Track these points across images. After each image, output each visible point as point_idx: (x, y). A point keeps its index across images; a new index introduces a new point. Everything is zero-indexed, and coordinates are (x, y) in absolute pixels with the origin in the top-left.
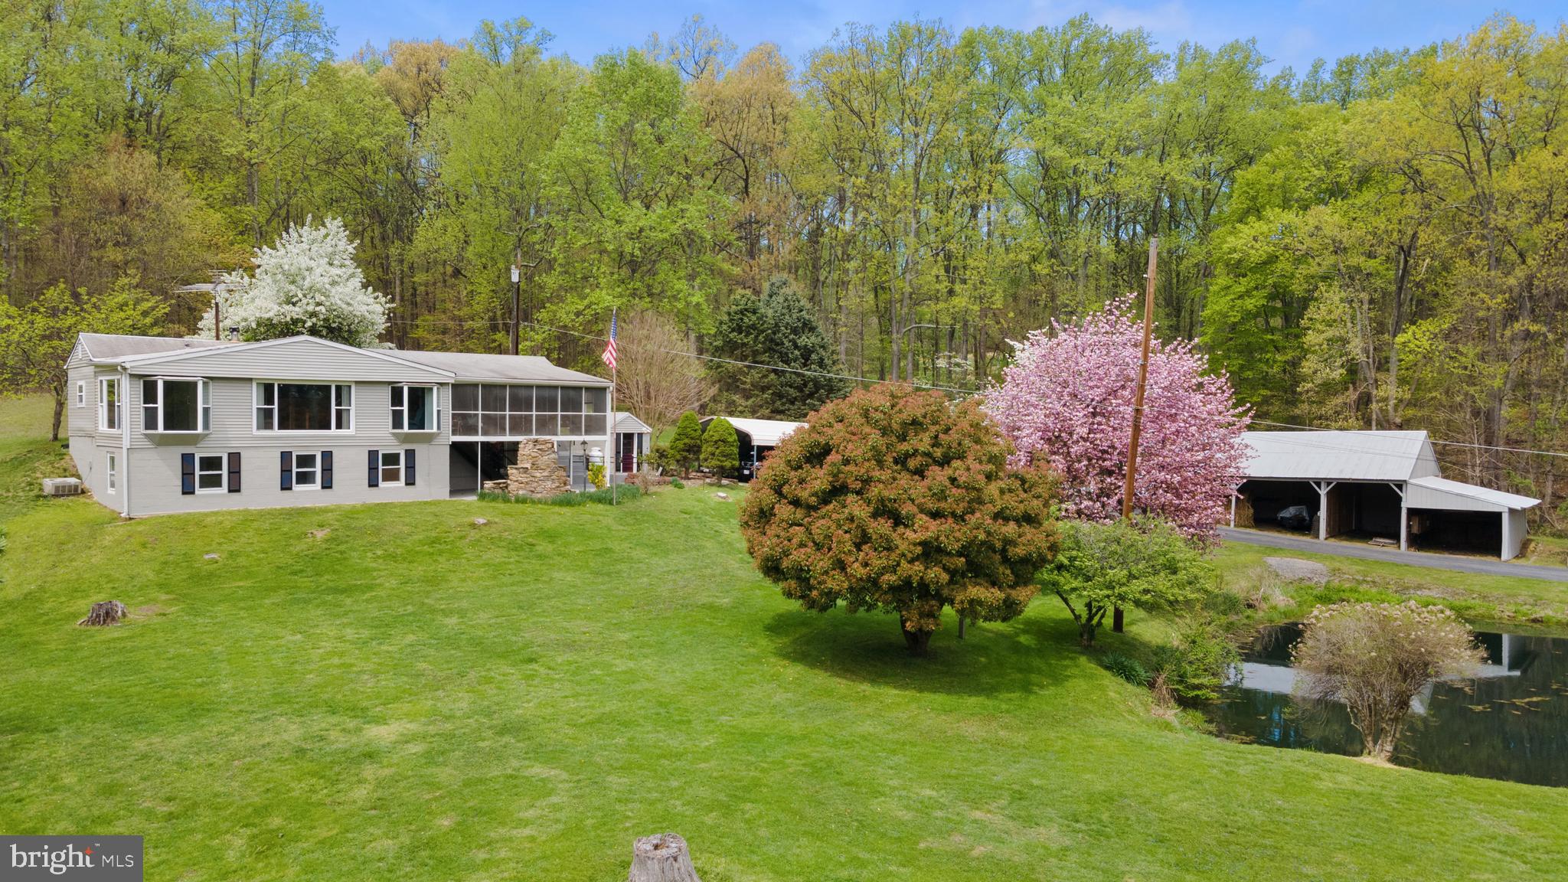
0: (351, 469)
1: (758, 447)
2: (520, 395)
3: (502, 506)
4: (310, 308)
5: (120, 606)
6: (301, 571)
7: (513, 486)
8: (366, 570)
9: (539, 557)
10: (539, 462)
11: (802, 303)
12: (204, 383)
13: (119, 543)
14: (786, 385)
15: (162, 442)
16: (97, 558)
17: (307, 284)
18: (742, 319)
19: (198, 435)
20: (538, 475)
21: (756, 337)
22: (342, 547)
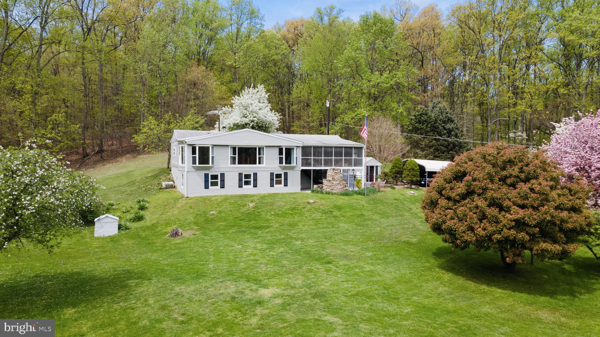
0: (264, 179)
1: (428, 172)
2: (328, 151)
3: (320, 195)
4: (252, 119)
5: (180, 231)
6: (244, 219)
7: (325, 187)
8: (268, 220)
9: (335, 217)
10: (335, 178)
11: (447, 110)
12: (212, 147)
13: (183, 206)
14: (440, 145)
15: (198, 169)
16: (176, 212)
17: (250, 109)
18: (421, 118)
19: (210, 166)
20: (335, 183)
21: (427, 125)
22: (259, 210)
